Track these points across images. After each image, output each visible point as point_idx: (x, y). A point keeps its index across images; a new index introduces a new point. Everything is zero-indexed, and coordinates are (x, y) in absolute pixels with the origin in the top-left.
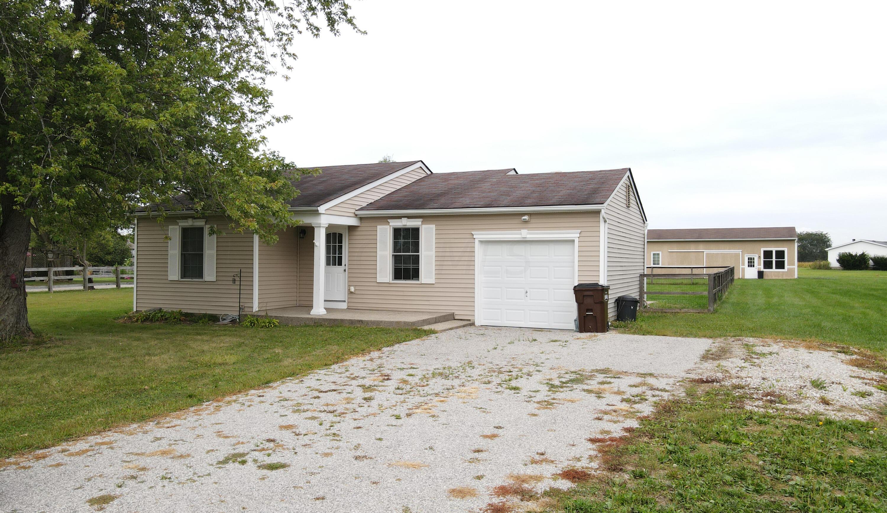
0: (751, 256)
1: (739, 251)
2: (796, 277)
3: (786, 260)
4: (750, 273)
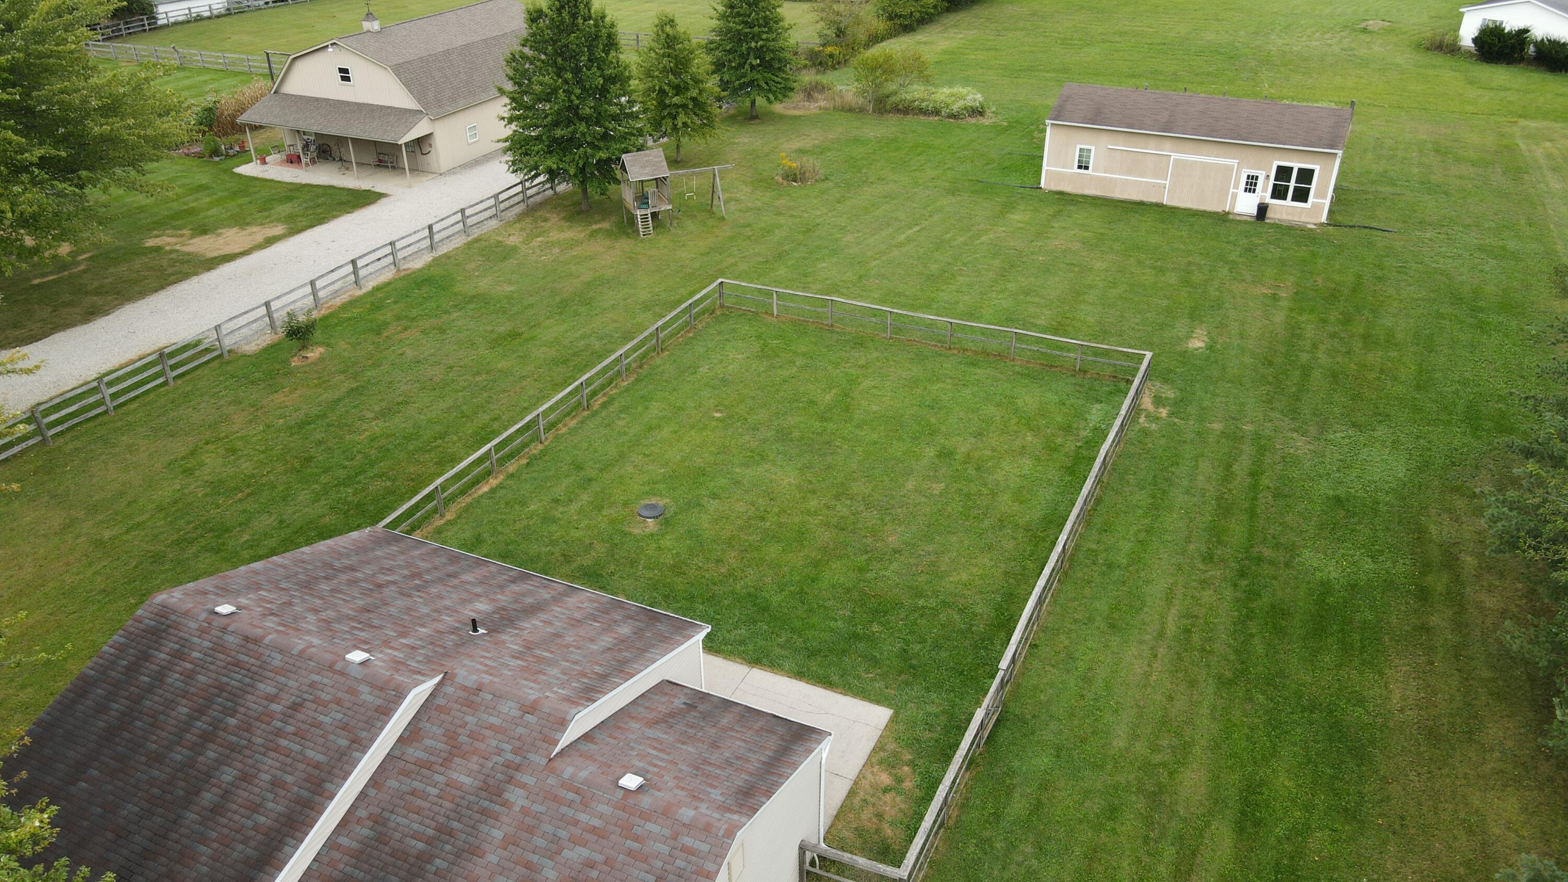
0: (1254, 172)
1: (1234, 163)
2: (1324, 219)
3: (1313, 187)
4: (1246, 205)
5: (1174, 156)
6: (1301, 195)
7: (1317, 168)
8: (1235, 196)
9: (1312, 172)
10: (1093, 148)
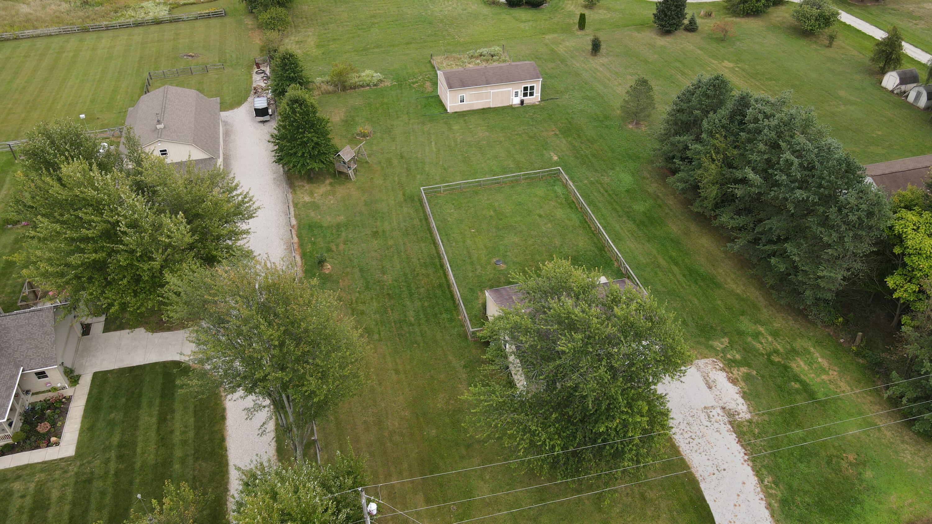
0: (517, 91)
1: (511, 89)
2: (539, 100)
3: (535, 91)
4: (516, 101)
5: (492, 91)
6: (532, 94)
7: (535, 85)
8: (512, 99)
9: (533, 86)
10: (464, 95)
